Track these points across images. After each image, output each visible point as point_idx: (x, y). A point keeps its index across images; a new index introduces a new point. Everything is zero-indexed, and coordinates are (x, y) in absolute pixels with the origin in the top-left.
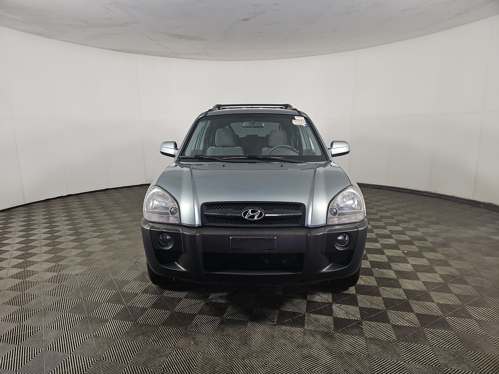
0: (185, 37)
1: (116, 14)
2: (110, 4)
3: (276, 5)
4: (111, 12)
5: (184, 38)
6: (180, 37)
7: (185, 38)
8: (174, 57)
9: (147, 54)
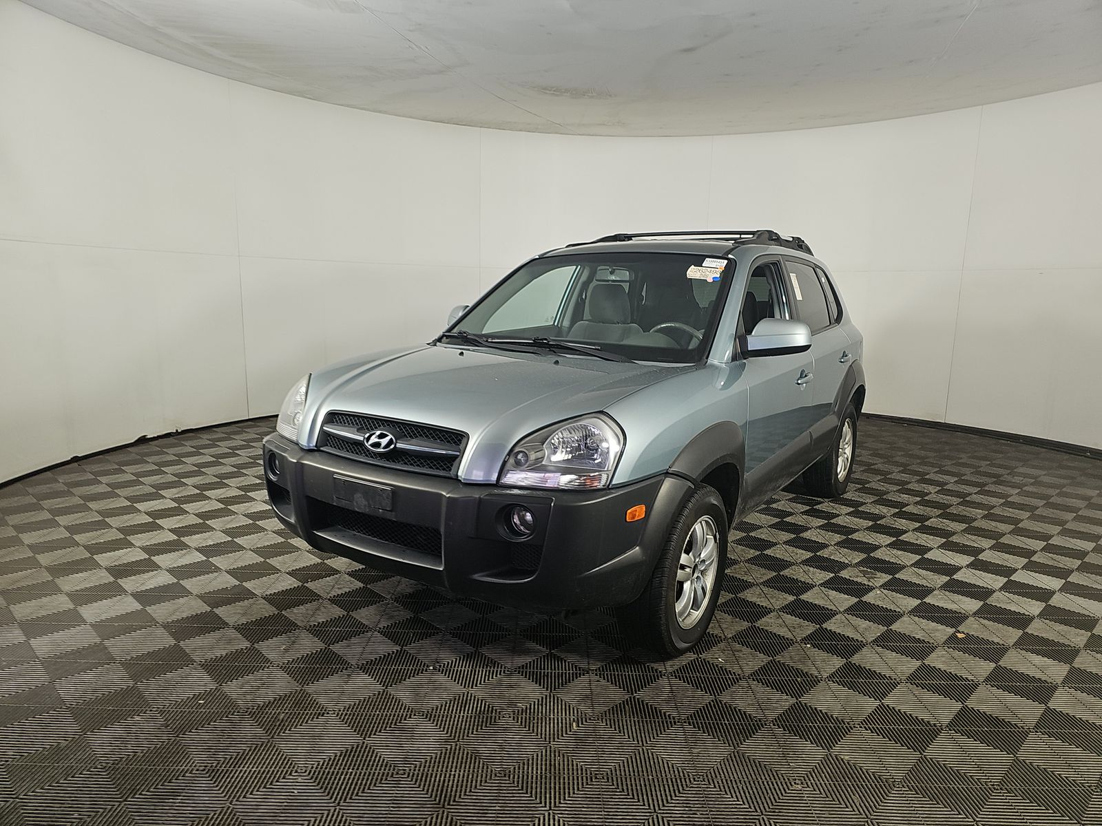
0: (567, 91)
1: (424, 49)
2: (410, 31)
3: (753, 14)
4: (414, 46)
5: (565, 92)
6: (557, 91)
7: (568, 94)
8: (556, 133)
9: (500, 126)
